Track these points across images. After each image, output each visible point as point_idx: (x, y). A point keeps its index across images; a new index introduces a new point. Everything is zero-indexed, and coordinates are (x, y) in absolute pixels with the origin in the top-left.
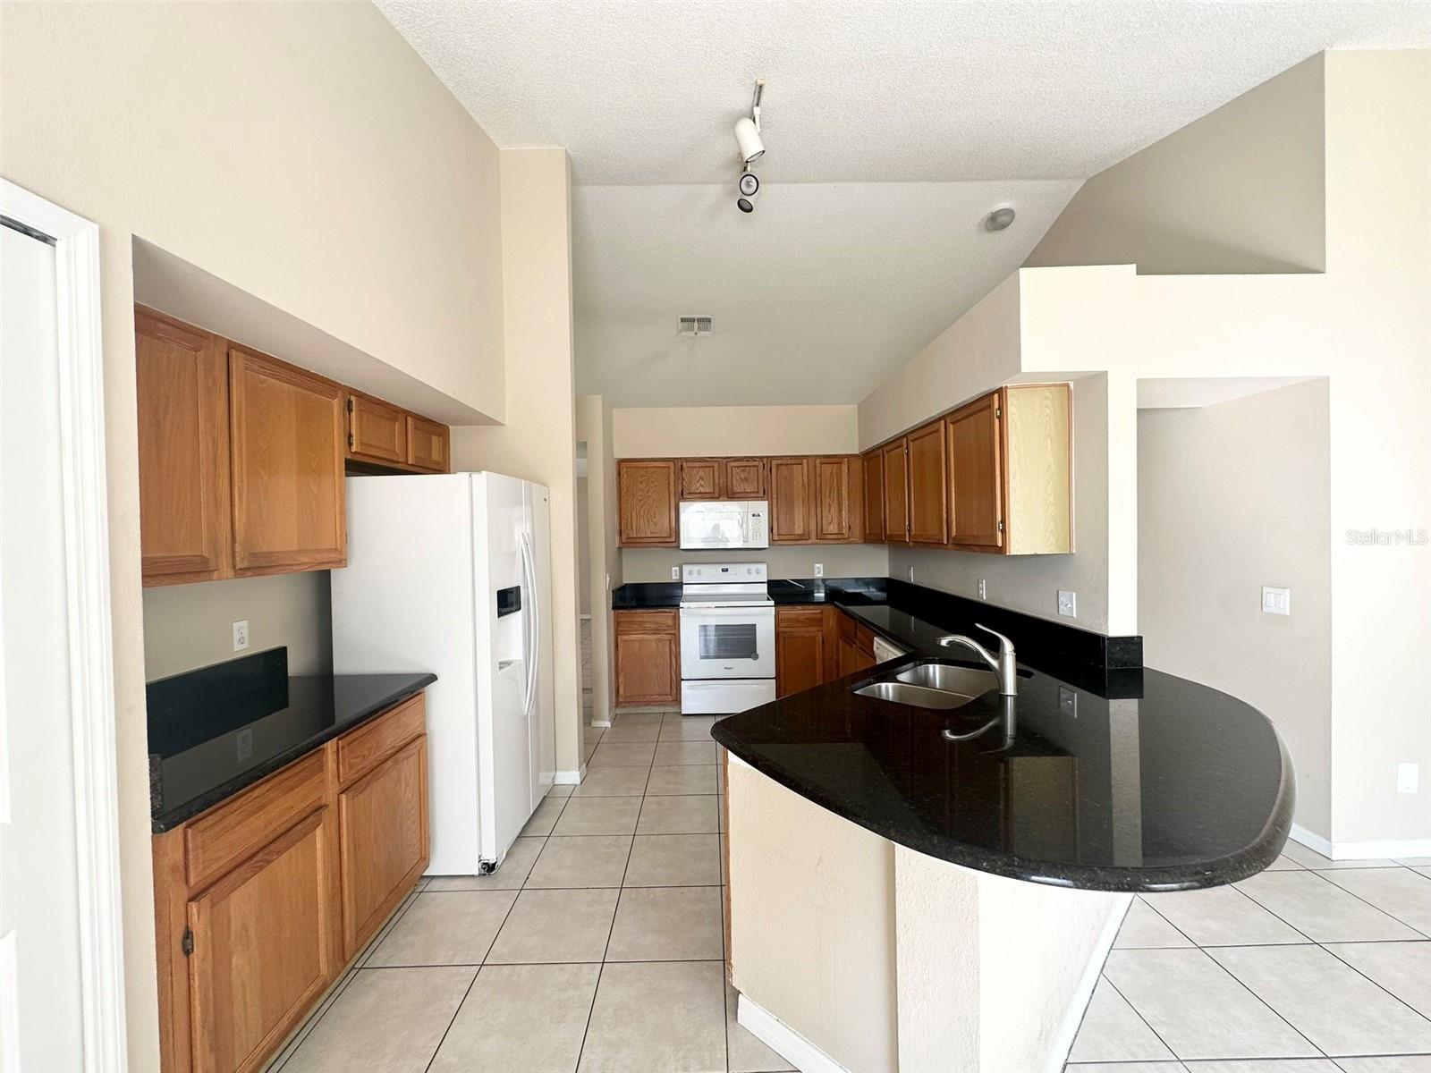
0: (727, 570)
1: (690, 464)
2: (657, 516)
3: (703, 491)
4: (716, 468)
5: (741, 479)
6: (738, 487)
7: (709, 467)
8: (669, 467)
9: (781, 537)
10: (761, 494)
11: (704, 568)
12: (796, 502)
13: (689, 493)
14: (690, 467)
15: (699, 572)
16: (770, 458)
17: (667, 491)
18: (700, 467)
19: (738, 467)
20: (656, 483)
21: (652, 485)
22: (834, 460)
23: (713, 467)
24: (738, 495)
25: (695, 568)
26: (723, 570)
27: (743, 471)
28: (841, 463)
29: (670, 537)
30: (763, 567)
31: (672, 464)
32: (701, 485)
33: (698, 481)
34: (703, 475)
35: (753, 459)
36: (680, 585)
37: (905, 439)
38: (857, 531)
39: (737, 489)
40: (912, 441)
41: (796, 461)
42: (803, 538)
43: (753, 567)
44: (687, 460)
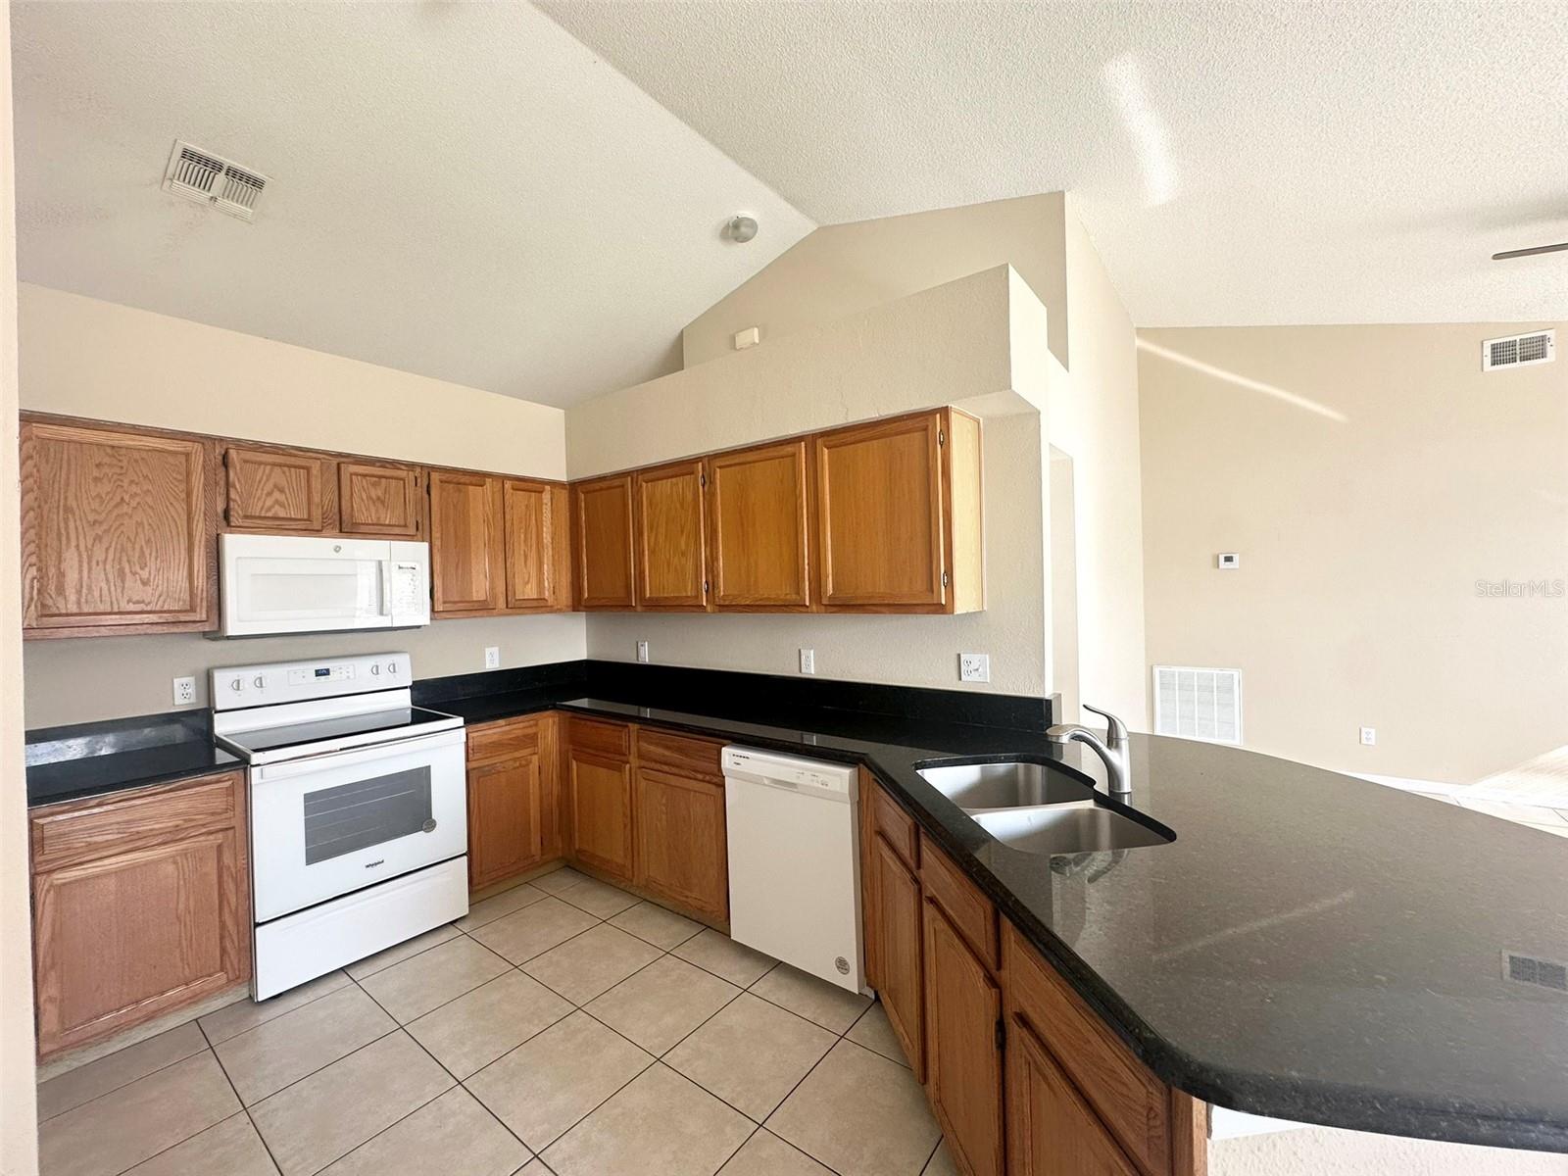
0: (327, 672)
1: (249, 455)
2: (152, 565)
3: (282, 514)
4: (315, 471)
5: (369, 498)
6: (364, 514)
7: (303, 468)
8: (187, 455)
9: (449, 607)
10: (412, 531)
11: (269, 673)
12: (473, 548)
13: (246, 517)
14: (246, 461)
15: (260, 683)
16: (430, 469)
17: (181, 507)
18: (274, 465)
19: (365, 476)
20: (147, 486)
21: (134, 489)
22: (530, 486)
23: (308, 469)
24: (363, 529)
25: (248, 675)
26: (318, 673)
27: (374, 485)
28: (541, 492)
29: (192, 610)
30: (403, 661)
31: (198, 446)
32: (277, 502)
33: (269, 494)
34: (283, 483)
35: (394, 464)
36: (205, 715)
37: (700, 464)
38: (565, 596)
39: (361, 518)
40: (720, 467)
41: (474, 480)
42: (483, 608)
43: (384, 661)
44: (239, 444)
